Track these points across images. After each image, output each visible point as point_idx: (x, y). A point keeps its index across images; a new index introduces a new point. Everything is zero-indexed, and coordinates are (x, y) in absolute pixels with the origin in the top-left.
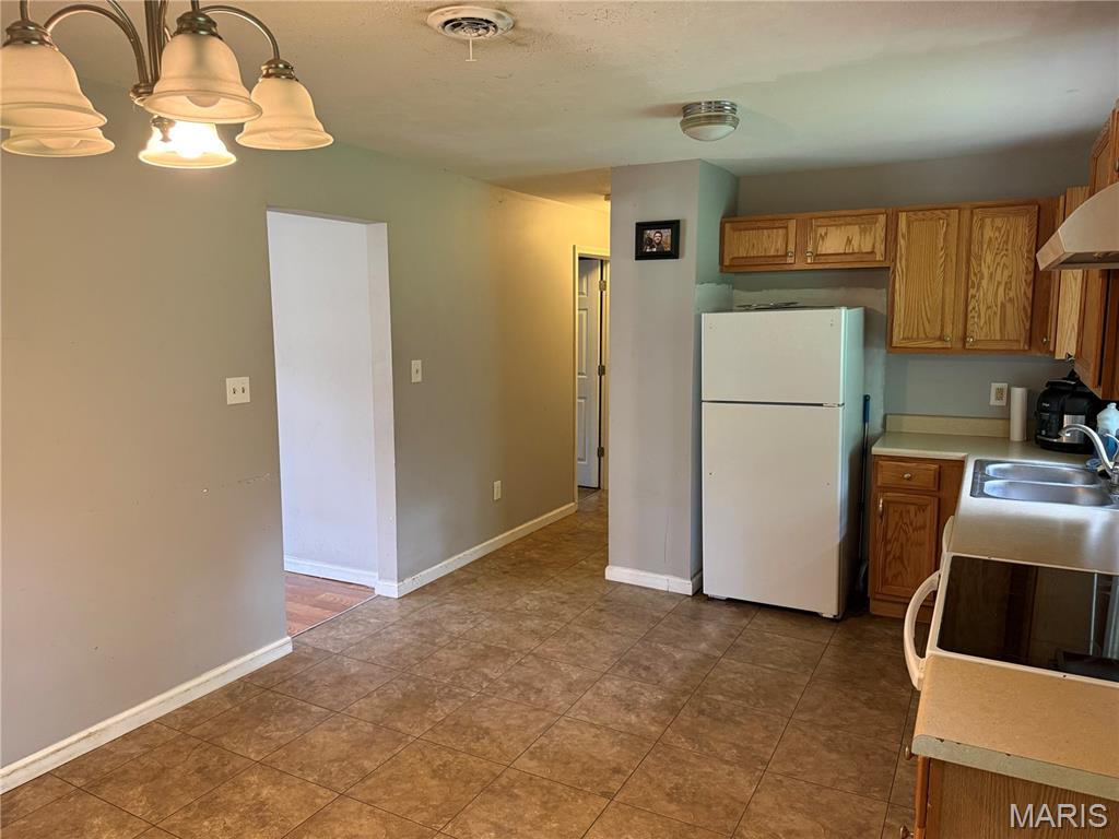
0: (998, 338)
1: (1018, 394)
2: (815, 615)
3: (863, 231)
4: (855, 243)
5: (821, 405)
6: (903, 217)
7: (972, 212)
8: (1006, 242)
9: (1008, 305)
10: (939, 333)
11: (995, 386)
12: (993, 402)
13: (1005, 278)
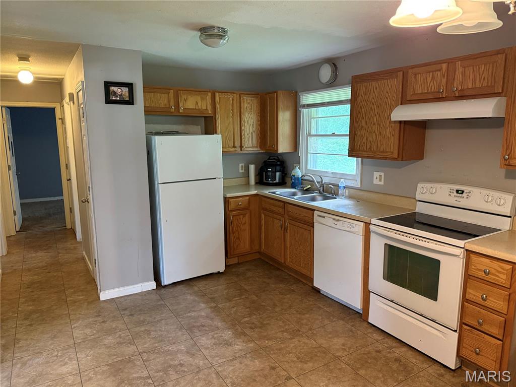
0: (251, 146)
1: (252, 168)
2: (213, 273)
3: (202, 99)
4: (199, 104)
5: (215, 178)
6: (217, 94)
7: (240, 96)
8: (251, 109)
9: (254, 134)
10: (233, 145)
11: (240, 165)
12: (241, 171)
13: (252, 123)
